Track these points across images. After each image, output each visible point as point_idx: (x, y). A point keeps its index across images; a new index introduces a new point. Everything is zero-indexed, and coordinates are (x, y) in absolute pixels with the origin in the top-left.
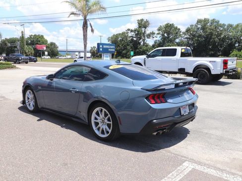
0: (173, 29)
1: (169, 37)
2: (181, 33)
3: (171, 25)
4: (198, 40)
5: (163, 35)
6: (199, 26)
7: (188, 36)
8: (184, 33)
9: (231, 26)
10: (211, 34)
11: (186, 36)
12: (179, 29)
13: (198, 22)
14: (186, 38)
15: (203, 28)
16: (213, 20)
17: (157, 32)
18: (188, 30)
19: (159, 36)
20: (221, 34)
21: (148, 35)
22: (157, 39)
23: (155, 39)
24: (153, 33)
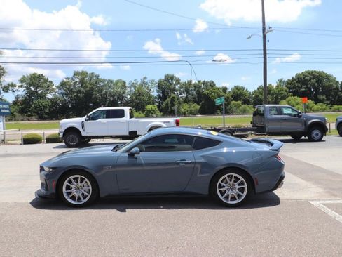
0: (42, 80)
1: (37, 92)
2: (54, 87)
3: (39, 76)
4: (77, 96)
5: (28, 88)
6: (77, 80)
7: (63, 91)
8: (58, 87)
9: (111, 81)
10: (92, 89)
11: (60, 91)
12: (51, 82)
13: (74, 74)
14: (62, 93)
15: (82, 82)
16: (92, 73)
17: (18, 84)
18: (63, 84)
19: (22, 89)
20: (102, 90)
21: (5, 87)
22: (19, 93)
23: (16, 93)
24: (13, 85)
